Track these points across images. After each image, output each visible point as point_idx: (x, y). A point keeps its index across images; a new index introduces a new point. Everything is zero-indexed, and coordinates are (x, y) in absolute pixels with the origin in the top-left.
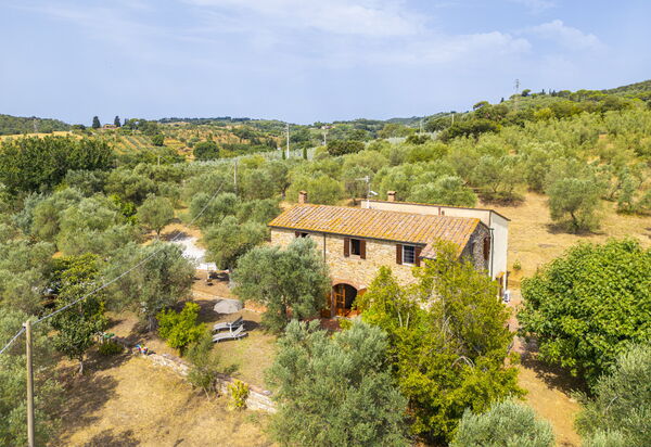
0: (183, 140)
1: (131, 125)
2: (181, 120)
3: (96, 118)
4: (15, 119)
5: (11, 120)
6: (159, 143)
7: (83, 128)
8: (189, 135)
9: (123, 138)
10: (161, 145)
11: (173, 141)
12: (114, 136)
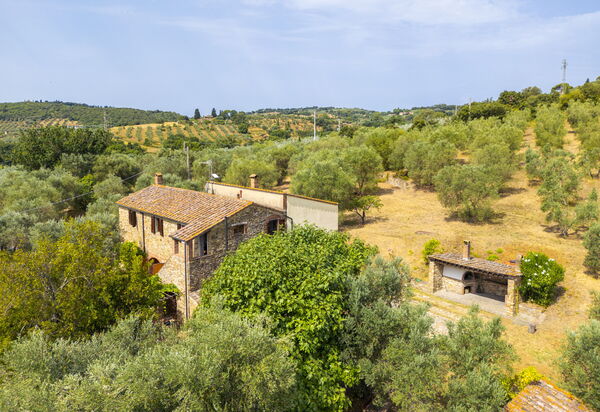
0: (265, 128)
1: (224, 115)
2: (274, 110)
3: (197, 110)
4: (142, 112)
5: (139, 113)
6: (244, 131)
7: (187, 118)
8: (271, 123)
9: (217, 127)
10: (246, 132)
11: (258, 129)
12: (210, 125)
